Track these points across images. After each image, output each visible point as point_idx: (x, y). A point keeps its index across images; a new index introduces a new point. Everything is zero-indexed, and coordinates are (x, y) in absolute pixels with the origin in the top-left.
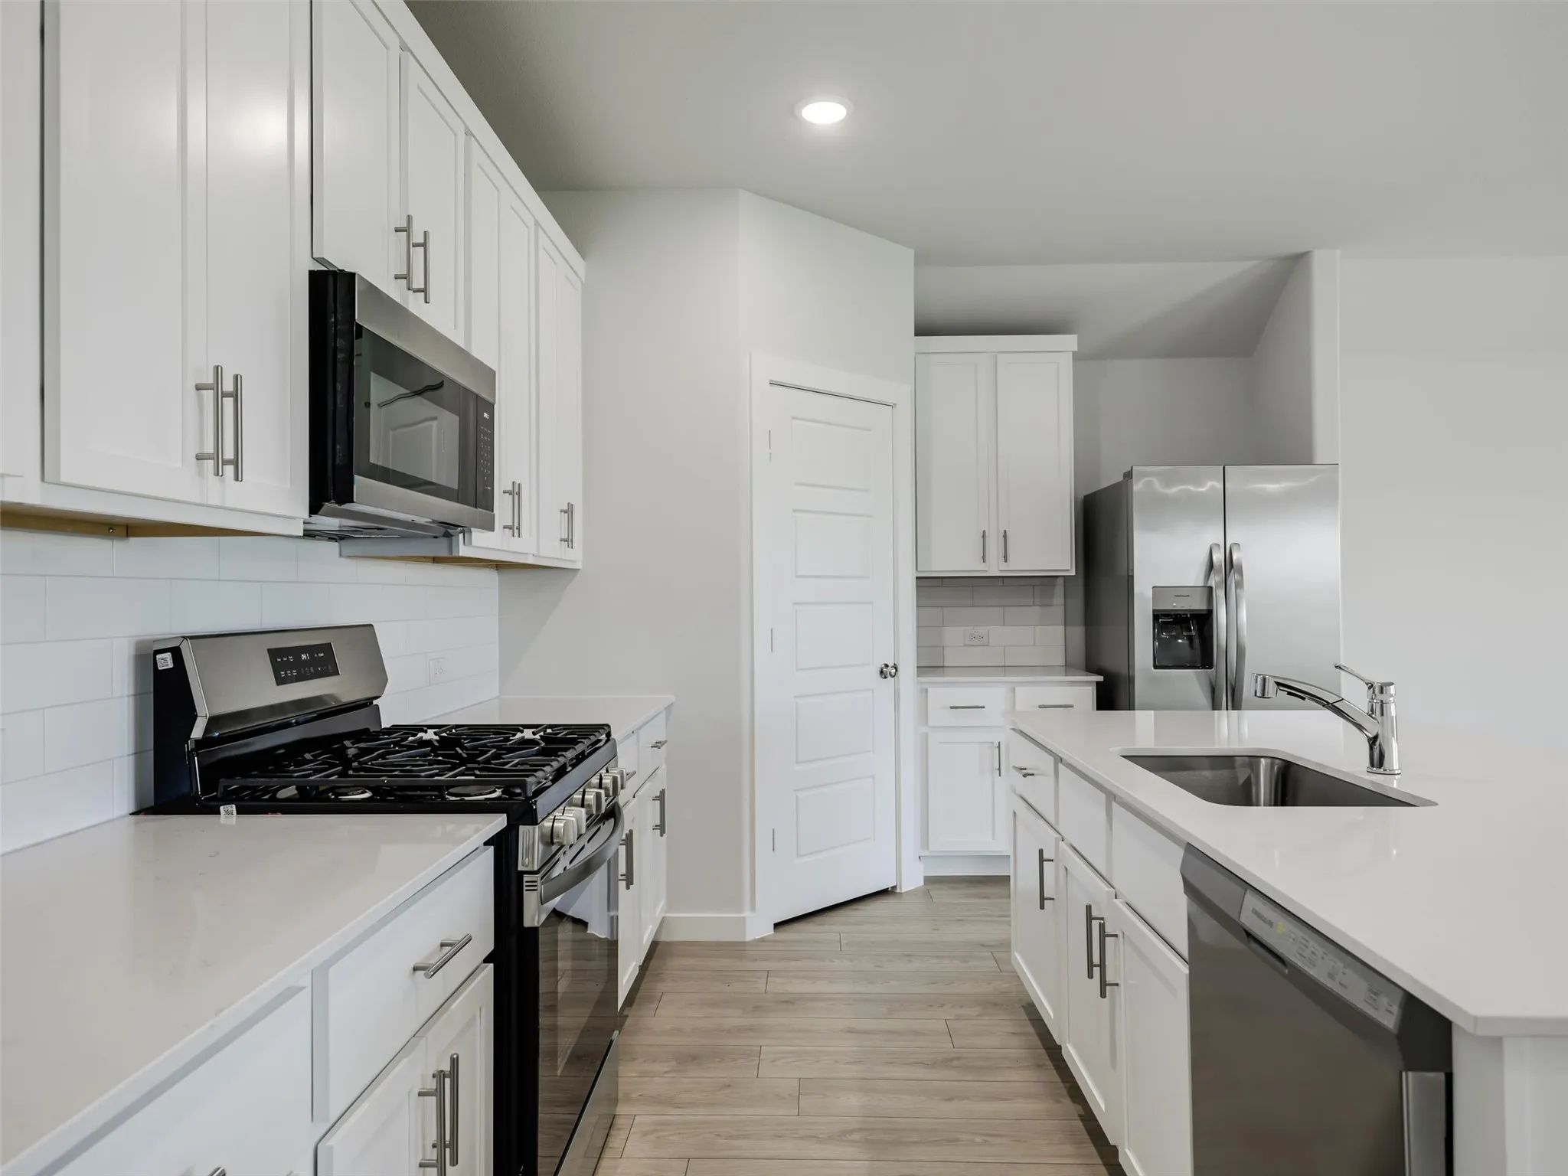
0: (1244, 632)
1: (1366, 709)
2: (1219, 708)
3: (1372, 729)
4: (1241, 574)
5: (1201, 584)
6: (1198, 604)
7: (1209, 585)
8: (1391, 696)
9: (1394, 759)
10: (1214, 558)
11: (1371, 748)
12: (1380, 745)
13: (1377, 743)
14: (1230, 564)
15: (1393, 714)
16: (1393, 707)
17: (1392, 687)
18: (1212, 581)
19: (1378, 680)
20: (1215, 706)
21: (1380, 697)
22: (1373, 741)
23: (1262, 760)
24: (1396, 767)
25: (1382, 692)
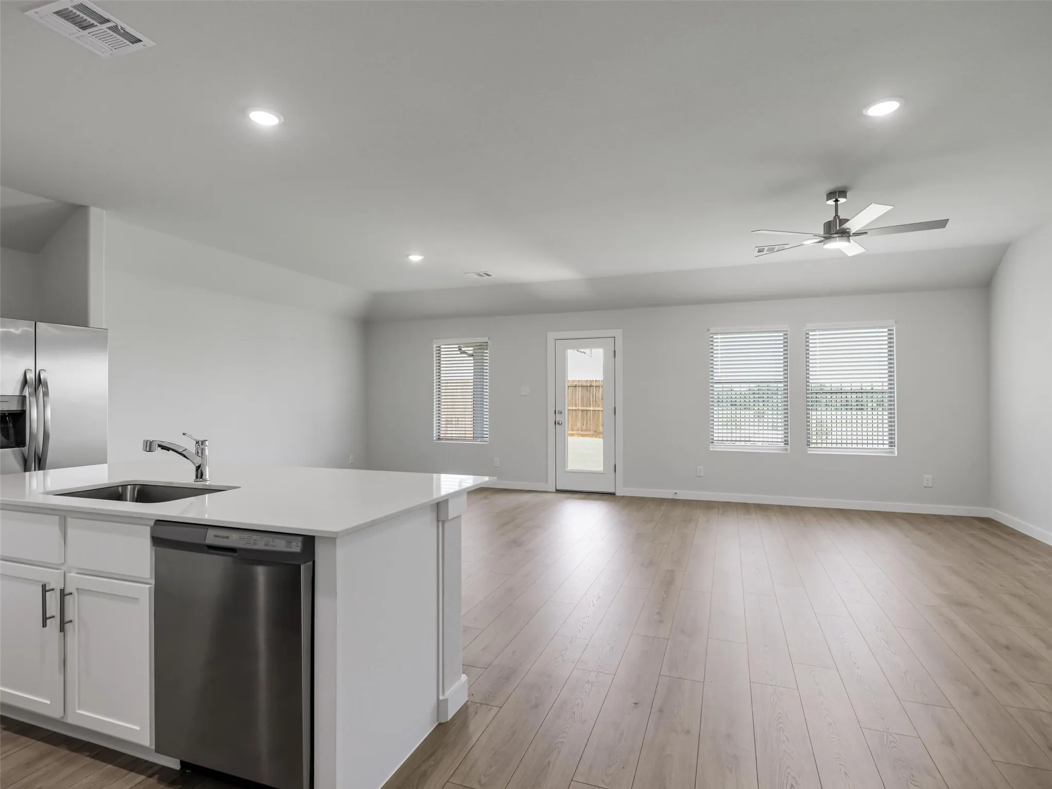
0: (49, 424)
1: (194, 451)
2: (30, 470)
3: (198, 461)
4: (47, 387)
5: (18, 395)
6: (14, 407)
7: (23, 394)
8: (206, 446)
9: (207, 475)
10: (28, 377)
11: (197, 470)
12: (201, 470)
13: (200, 469)
14: (39, 381)
15: (207, 454)
16: (207, 450)
17: (207, 442)
18: (26, 392)
19: (200, 439)
20: (26, 468)
21: (201, 447)
22: (198, 468)
23: (129, 486)
24: (207, 477)
25: (202, 444)
